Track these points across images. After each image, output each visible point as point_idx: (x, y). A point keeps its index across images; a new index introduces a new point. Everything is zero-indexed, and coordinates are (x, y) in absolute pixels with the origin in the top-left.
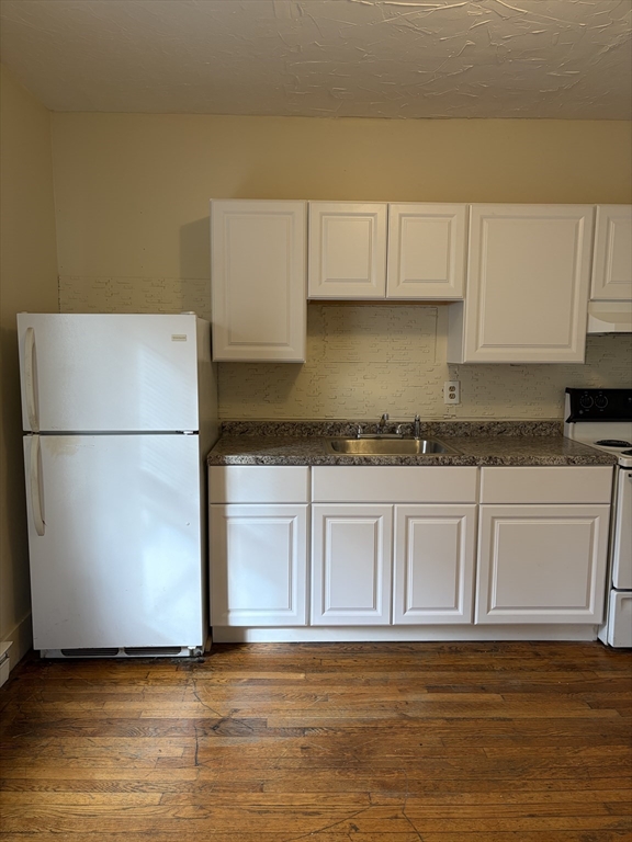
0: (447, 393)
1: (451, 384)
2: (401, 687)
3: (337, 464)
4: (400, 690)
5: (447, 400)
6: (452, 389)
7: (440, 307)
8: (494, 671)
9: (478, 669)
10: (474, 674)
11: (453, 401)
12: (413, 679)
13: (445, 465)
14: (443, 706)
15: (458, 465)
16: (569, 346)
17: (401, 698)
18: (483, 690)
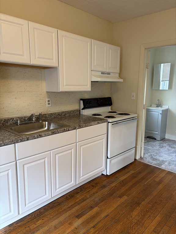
0: (47, 103)
1: (48, 99)
2: (68, 222)
3: (28, 140)
4: (69, 224)
5: (47, 105)
6: (49, 101)
7: (43, 70)
8: (88, 198)
9: (84, 200)
10: (85, 202)
11: (50, 105)
12: (69, 216)
13: (67, 131)
14: (87, 222)
15: (71, 130)
16: (87, 85)
17: (73, 228)
18: (92, 208)
